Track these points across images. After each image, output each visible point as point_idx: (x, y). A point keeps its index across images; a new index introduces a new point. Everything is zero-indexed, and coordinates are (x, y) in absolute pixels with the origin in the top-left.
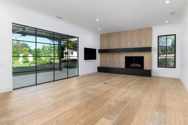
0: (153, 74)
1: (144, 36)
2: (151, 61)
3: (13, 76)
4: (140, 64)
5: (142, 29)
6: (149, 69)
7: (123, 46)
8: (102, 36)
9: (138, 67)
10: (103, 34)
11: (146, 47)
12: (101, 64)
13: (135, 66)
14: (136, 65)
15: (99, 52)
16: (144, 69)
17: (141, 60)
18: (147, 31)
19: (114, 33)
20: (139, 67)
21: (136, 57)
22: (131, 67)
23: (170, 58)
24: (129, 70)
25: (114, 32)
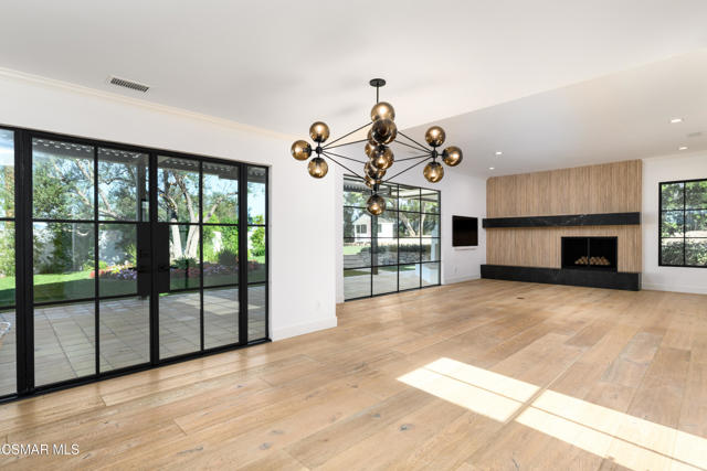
0: (644, 284)
1: (619, 184)
2: (638, 250)
3: (345, 276)
4: (606, 258)
5: (611, 165)
6: (633, 270)
7: (556, 210)
8: (492, 182)
9: (599, 266)
10: (496, 179)
11: (623, 211)
12: (488, 258)
13: (591, 263)
14: (593, 260)
15: (484, 227)
16: (619, 270)
17: (608, 247)
18: (626, 171)
19: (528, 175)
20: (604, 266)
21: (593, 240)
22: (580, 265)
23: (697, 241)
24: (574, 272)
25: (528, 172)
